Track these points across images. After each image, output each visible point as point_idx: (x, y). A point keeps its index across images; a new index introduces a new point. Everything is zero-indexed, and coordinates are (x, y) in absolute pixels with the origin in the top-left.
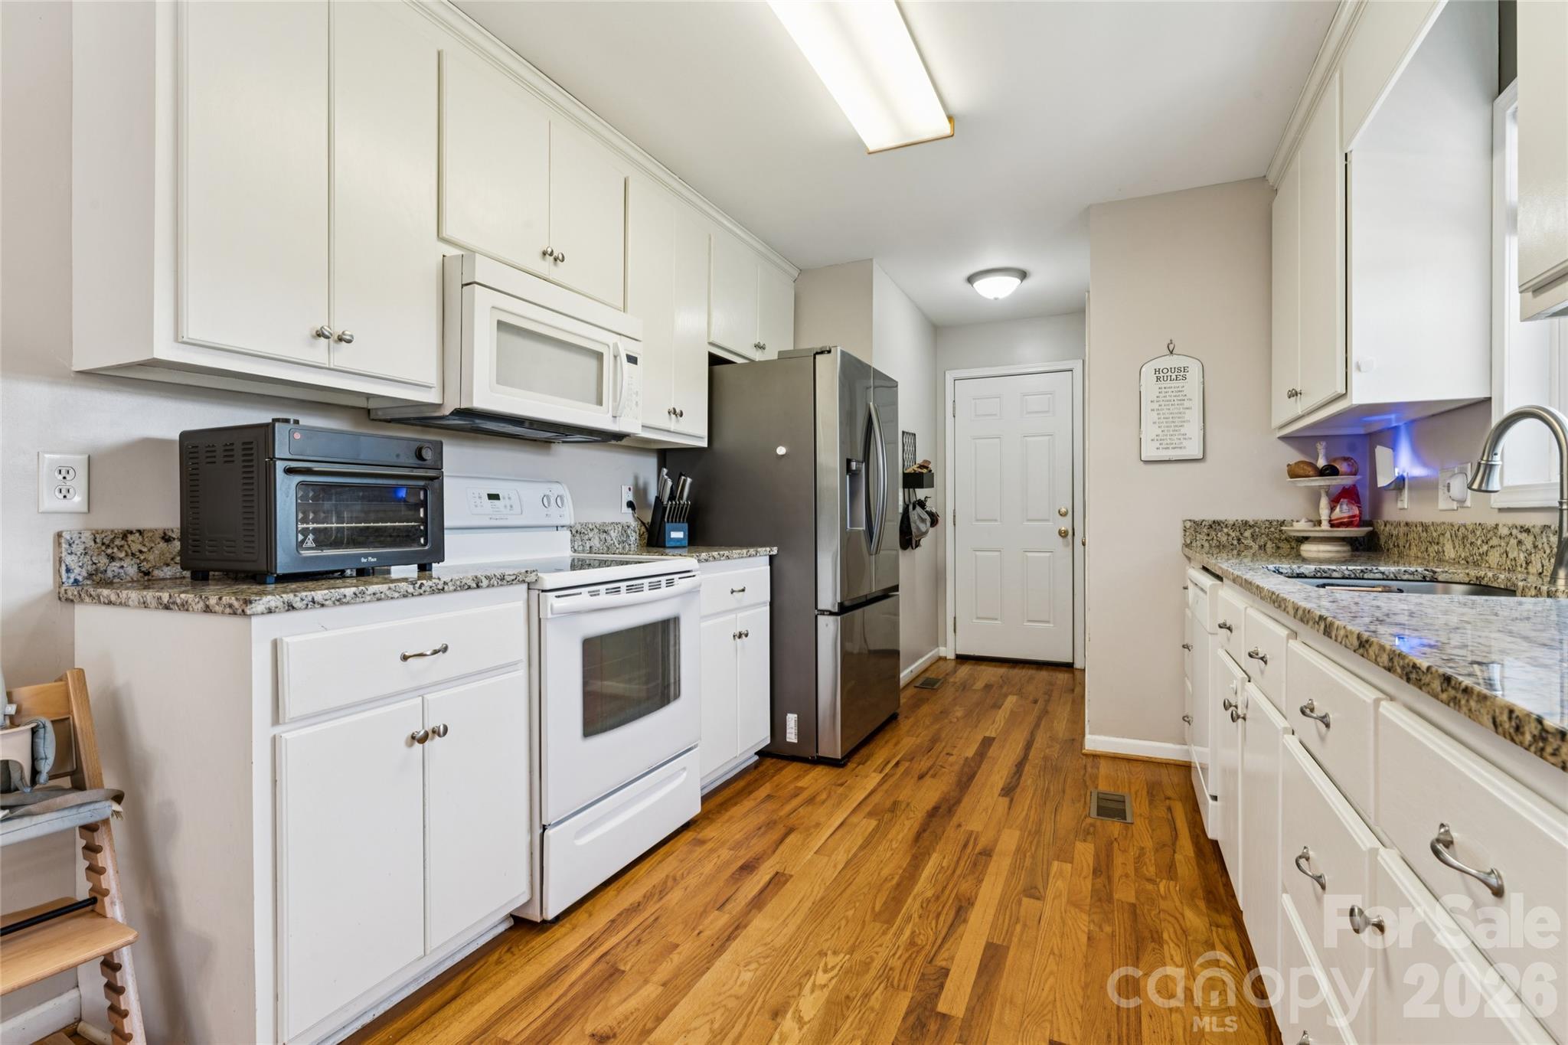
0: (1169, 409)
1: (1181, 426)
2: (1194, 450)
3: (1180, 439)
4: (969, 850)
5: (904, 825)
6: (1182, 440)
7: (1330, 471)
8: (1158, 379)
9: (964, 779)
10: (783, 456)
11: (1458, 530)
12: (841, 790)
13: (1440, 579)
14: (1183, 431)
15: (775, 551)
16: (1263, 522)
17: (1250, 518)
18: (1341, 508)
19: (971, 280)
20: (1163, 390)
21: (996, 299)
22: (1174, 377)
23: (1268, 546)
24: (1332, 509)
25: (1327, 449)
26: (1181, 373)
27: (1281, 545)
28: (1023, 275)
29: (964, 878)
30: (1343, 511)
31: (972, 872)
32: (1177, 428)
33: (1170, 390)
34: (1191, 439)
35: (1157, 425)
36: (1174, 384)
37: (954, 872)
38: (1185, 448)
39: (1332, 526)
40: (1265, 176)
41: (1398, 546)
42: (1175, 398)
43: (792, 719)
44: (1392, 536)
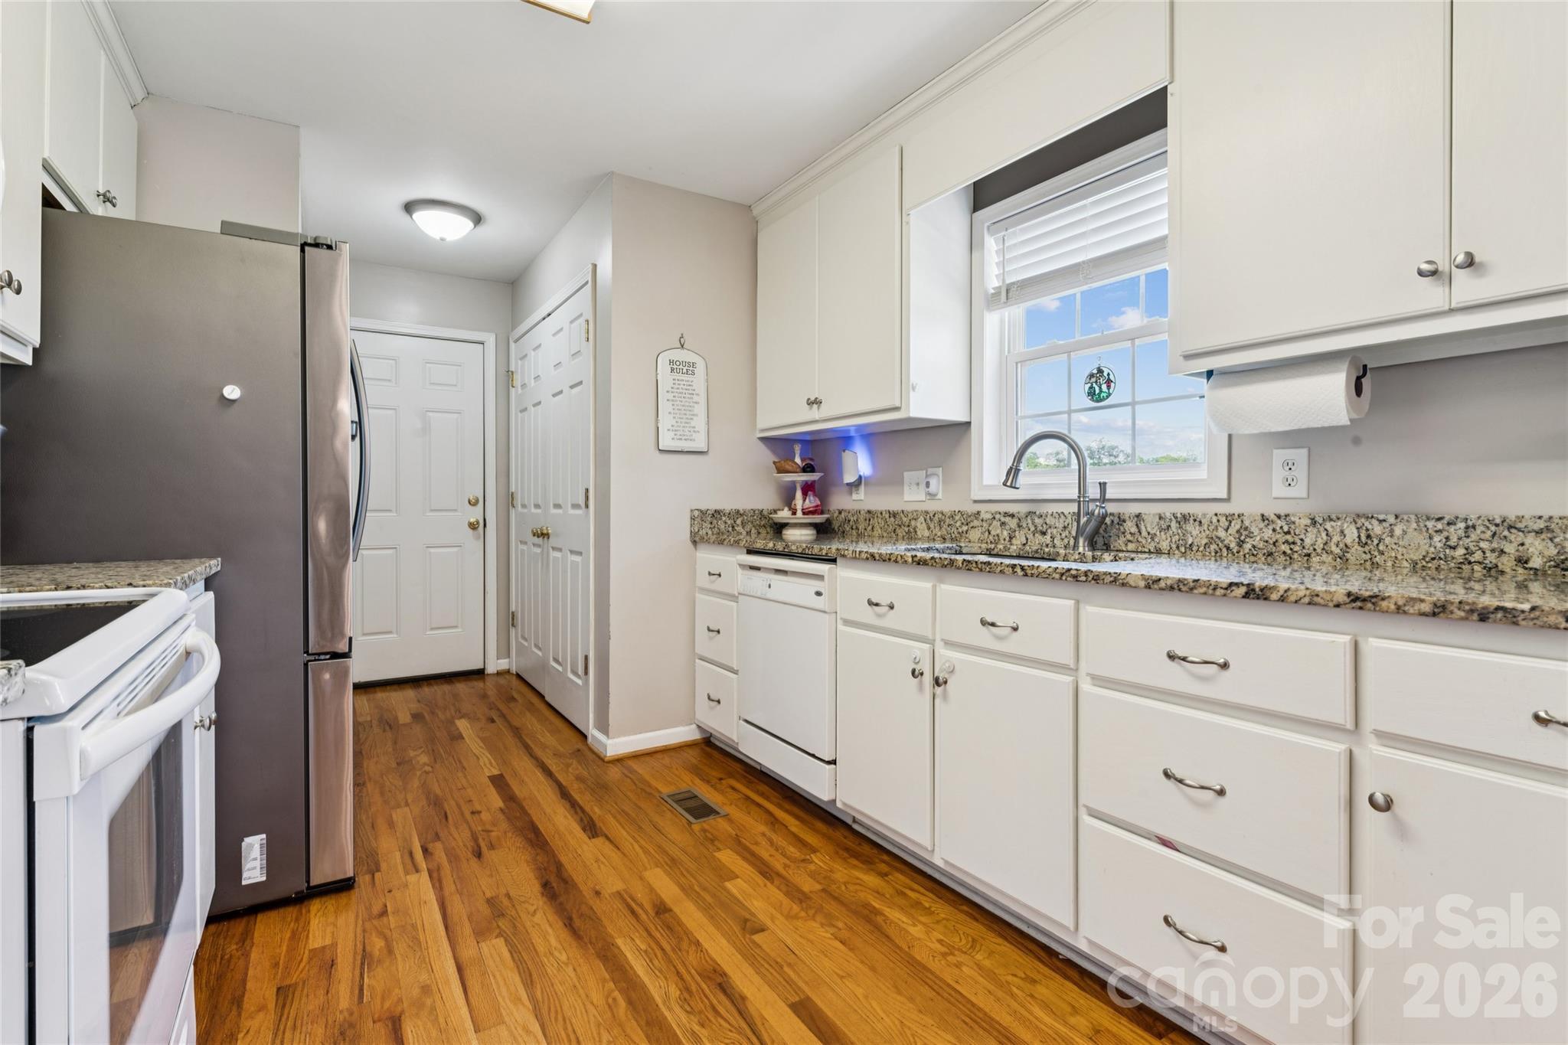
0: (681, 401)
1: (692, 419)
2: (701, 445)
3: (690, 431)
4: (644, 917)
5: (537, 924)
6: (692, 433)
7: (808, 469)
8: (672, 370)
9: (532, 836)
10: (233, 401)
11: (934, 516)
12: (392, 920)
13: (964, 552)
14: (693, 423)
15: (214, 565)
16: (749, 511)
17: (741, 507)
18: (809, 499)
19: (409, 207)
20: (677, 382)
21: (442, 239)
22: (685, 371)
23: (752, 531)
24: (804, 500)
25: (801, 450)
26: (689, 368)
27: (760, 531)
28: (477, 219)
29: (680, 950)
30: (812, 502)
31: (680, 939)
32: (688, 421)
33: (682, 383)
34: (699, 432)
35: (672, 415)
36: (685, 377)
37: (663, 949)
38: (694, 440)
39: (804, 513)
40: (750, 207)
41: (857, 529)
42: (687, 392)
43: (254, 848)
44: (849, 521)
